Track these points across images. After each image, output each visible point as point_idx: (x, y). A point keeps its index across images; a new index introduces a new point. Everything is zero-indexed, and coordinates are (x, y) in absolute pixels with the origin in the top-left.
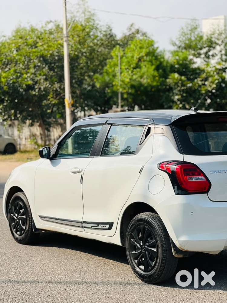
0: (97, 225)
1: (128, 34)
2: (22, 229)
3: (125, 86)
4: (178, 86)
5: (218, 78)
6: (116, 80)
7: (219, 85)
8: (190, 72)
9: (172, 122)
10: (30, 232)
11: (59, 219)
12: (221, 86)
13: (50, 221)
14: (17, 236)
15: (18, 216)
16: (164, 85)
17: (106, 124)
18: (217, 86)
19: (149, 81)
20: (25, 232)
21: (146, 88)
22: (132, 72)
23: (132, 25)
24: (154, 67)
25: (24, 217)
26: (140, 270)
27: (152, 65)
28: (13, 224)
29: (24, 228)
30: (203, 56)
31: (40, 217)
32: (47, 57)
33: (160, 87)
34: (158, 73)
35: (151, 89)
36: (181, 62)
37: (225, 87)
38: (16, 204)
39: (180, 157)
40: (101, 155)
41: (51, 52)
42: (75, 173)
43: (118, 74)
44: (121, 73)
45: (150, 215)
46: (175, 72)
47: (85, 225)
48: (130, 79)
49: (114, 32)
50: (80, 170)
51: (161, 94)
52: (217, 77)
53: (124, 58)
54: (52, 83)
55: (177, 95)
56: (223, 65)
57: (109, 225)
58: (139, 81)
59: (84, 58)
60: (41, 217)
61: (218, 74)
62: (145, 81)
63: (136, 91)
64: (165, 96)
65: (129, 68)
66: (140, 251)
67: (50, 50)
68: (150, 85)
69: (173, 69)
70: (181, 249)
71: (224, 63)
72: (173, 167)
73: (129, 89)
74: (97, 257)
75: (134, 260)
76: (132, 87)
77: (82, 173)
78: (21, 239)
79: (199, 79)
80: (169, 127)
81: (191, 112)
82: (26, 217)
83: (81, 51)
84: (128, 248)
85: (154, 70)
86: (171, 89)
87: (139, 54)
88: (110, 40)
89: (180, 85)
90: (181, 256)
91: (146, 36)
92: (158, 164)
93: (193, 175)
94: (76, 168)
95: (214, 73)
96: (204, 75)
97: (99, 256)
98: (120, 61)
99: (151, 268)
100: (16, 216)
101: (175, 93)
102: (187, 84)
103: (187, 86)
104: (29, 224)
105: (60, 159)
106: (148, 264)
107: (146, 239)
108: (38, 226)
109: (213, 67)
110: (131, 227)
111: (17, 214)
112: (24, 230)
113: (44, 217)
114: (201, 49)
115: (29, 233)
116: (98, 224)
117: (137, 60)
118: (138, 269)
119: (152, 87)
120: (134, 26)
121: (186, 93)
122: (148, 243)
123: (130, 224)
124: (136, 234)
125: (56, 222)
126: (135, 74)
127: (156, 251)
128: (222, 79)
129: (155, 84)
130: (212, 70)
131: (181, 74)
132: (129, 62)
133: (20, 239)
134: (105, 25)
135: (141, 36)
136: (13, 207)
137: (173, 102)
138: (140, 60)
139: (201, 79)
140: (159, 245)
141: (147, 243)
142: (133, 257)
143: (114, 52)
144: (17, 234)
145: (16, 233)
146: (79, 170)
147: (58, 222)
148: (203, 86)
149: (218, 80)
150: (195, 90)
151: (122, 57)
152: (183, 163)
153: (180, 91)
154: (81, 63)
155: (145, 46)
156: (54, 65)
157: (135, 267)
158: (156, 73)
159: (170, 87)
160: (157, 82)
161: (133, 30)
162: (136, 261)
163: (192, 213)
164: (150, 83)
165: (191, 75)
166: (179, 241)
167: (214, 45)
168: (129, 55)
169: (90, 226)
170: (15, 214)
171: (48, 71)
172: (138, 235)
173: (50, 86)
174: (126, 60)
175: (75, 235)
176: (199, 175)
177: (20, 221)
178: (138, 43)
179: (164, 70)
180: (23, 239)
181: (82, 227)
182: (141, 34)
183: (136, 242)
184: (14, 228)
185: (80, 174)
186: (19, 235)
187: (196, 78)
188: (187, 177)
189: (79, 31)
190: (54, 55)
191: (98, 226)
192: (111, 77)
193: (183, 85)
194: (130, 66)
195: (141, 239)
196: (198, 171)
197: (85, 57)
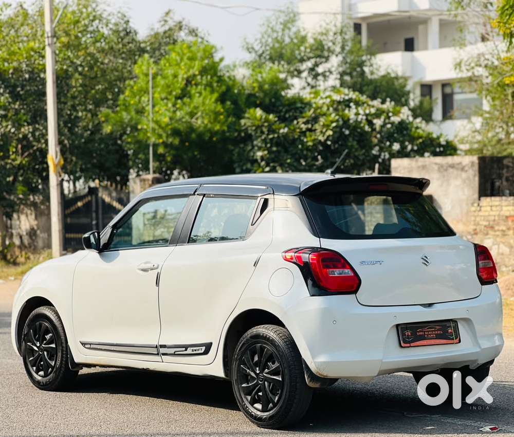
0: (184, 349)
1: (161, 30)
2: (49, 366)
3: (161, 131)
4: (262, 132)
5: (337, 117)
6: (144, 120)
7: (338, 130)
8: (284, 106)
9: (301, 190)
10: (63, 369)
11: (117, 344)
12: (342, 133)
13: (101, 350)
14: (39, 378)
15: (41, 345)
16: (236, 130)
17: (194, 194)
18: (334, 132)
19: (206, 122)
20: (55, 370)
21: (200, 135)
22: (174, 105)
23: (167, 14)
24: (216, 95)
25: (53, 346)
26: (256, 411)
27: (212, 92)
28: (31, 359)
29: (53, 363)
30: (305, 74)
31: (82, 344)
32: (9, 74)
33: (228, 134)
34: (223, 108)
35: (211, 138)
36: (266, 87)
37: (349, 135)
38: (38, 327)
39: (314, 242)
40: (188, 243)
41: (15, 64)
42: (145, 270)
43: (149, 108)
44: (154, 106)
45: (272, 328)
46: (256, 106)
47: (162, 350)
48: (171, 119)
49: (133, 25)
50: (156, 266)
51: (231, 147)
52: (333, 116)
53: (159, 77)
54: (18, 125)
55: (260, 149)
56: (346, 95)
57: (204, 347)
58: (186, 122)
59: (77, 75)
60: (84, 344)
61: (336, 110)
62: (199, 123)
63: (182, 142)
64: (237, 150)
65: (169, 97)
66: (256, 381)
67: (13, 61)
68: (209, 130)
69: (252, 101)
70: (318, 375)
71: (346, 91)
72: (306, 257)
73: (167, 137)
74: (179, 402)
75: (245, 397)
76: (176, 132)
77: (158, 270)
78: (46, 382)
79: (301, 120)
80: (297, 199)
81: (326, 176)
82: (56, 345)
83: (72, 62)
84: (236, 381)
85: (216, 101)
86: (249, 138)
87: (188, 71)
88: (126, 40)
89: (265, 130)
90: (317, 385)
91: (196, 35)
92: (283, 252)
93: (335, 267)
94: (146, 263)
95: (328, 109)
96: (310, 113)
97: (180, 402)
98: (153, 84)
99: (272, 406)
100: (38, 345)
101: (257, 146)
102: (280, 129)
103: (278, 133)
104: (62, 357)
105: (118, 250)
106: (268, 399)
107: (265, 364)
108: (78, 359)
109: (326, 98)
110: (241, 347)
111: (38, 343)
112: (53, 368)
113: (90, 344)
114: (302, 61)
115: (62, 372)
116: (186, 347)
117: (184, 82)
118: (251, 409)
119: (213, 133)
120: (171, 14)
121: (277, 145)
122: (268, 369)
123: (238, 344)
124: (250, 358)
125: (112, 349)
126: (180, 109)
127: (281, 379)
128: (343, 119)
129: (217, 127)
130: (324, 103)
131: (267, 109)
132: (168, 86)
133: (44, 383)
134: (116, 13)
135: (186, 34)
136: (31, 331)
137: (254, 161)
138: (188, 82)
139: (304, 120)
140: (286, 370)
141: (266, 370)
142: (244, 392)
143: (140, 67)
144: (40, 376)
145: (37, 374)
146: (154, 266)
147: (115, 349)
148: (308, 133)
149: (337, 121)
150: (294, 140)
151: (155, 76)
152: (320, 249)
153: (264, 141)
154: (74, 87)
155: (199, 55)
156: (22, 90)
157: (247, 407)
158: (219, 108)
159: (246, 133)
160: (223, 124)
161: (171, 23)
162: (249, 398)
163: (334, 322)
164: (209, 126)
165: (287, 112)
166: (315, 362)
167: (326, 54)
168: (170, 72)
169: (172, 351)
170: (35, 342)
171: (10, 100)
172: (253, 359)
173: (13, 130)
174: (162, 82)
175: (145, 368)
176: (344, 267)
177: (45, 353)
178: (185, 51)
179: (235, 102)
180: (50, 382)
181: (158, 354)
182: (187, 31)
183: (249, 369)
184: (32, 366)
185: (156, 272)
186: (42, 377)
187: (296, 118)
188: (328, 270)
189: (69, 24)
190: (22, 71)
191: (186, 350)
192: (133, 113)
193: (271, 131)
194: (170, 93)
195: (256, 364)
196: (342, 261)
197: (80, 74)
